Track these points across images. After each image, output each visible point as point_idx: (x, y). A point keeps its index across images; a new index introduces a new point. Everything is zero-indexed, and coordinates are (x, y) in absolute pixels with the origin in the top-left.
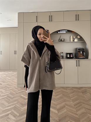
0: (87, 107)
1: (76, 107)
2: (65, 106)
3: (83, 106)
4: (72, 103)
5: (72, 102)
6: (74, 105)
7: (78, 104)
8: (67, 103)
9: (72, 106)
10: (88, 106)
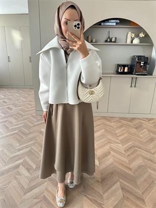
0: (145, 156)
1: (129, 155)
2: (110, 152)
3: (138, 152)
4: (121, 148)
5: (120, 145)
6: (125, 151)
7: (131, 148)
8: (114, 146)
9: (121, 152)
10: (147, 153)
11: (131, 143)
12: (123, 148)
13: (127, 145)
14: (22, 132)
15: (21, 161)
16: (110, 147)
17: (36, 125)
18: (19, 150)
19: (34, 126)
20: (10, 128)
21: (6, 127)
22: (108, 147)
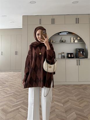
1: (79, 101)
11: (80, 96)
12: (76, 98)
13: (78, 97)
14: (16, 94)
15: (19, 107)
16: (69, 99)
17: (23, 91)
18: (17, 102)
19: (22, 91)
20: (8, 93)
21: (6, 92)
22: (68, 98)
